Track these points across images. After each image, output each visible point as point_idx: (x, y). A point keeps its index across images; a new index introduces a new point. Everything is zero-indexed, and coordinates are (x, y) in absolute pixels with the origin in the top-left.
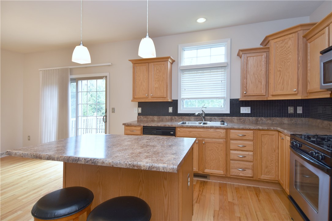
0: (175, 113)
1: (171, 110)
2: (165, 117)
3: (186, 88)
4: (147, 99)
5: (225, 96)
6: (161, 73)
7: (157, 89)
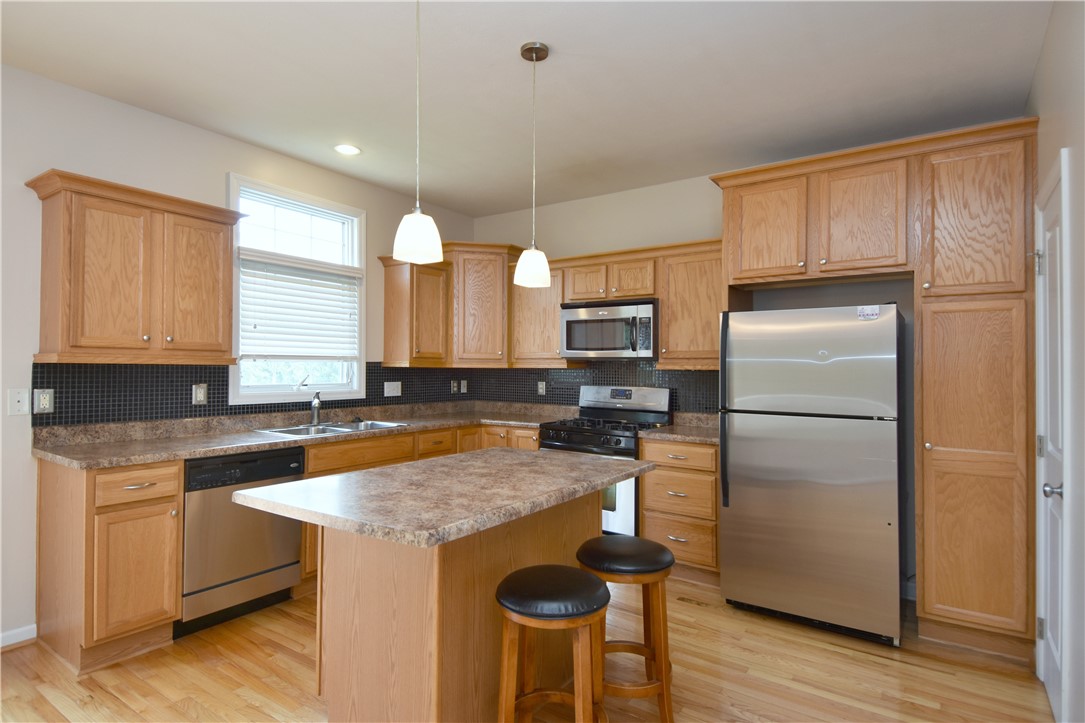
0: (218, 404)
1: (199, 394)
2: (178, 421)
3: (257, 321)
4: (143, 352)
5: (356, 353)
6: (208, 263)
7: (189, 317)
